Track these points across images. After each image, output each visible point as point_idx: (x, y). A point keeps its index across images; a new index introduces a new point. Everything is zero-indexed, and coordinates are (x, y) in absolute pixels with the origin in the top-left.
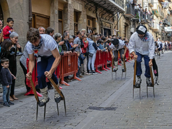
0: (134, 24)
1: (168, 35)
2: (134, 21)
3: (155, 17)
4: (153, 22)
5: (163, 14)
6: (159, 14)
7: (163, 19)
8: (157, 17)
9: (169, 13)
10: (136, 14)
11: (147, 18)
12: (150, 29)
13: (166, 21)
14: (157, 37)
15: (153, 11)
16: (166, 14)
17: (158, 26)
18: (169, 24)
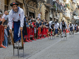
0: (52, 12)
1: (76, 22)
2: (52, 9)
3: (67, 9)
4: (66, 12)
5: (73, 7)
6: (70, 7)
7: (73, 11)
8: (69, 9)
9: (77, 7)
10: (53, 5)
11: (61, 9)
12: (64, 17)
13: (75, 12)
14: (68, 22)
15: (66, 5)
16: (75, 8)
17: (70, 15)
18: (77, 14)
